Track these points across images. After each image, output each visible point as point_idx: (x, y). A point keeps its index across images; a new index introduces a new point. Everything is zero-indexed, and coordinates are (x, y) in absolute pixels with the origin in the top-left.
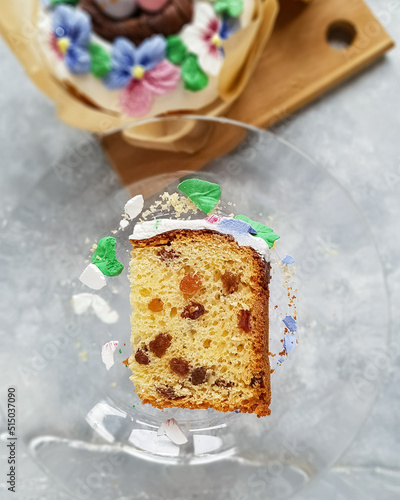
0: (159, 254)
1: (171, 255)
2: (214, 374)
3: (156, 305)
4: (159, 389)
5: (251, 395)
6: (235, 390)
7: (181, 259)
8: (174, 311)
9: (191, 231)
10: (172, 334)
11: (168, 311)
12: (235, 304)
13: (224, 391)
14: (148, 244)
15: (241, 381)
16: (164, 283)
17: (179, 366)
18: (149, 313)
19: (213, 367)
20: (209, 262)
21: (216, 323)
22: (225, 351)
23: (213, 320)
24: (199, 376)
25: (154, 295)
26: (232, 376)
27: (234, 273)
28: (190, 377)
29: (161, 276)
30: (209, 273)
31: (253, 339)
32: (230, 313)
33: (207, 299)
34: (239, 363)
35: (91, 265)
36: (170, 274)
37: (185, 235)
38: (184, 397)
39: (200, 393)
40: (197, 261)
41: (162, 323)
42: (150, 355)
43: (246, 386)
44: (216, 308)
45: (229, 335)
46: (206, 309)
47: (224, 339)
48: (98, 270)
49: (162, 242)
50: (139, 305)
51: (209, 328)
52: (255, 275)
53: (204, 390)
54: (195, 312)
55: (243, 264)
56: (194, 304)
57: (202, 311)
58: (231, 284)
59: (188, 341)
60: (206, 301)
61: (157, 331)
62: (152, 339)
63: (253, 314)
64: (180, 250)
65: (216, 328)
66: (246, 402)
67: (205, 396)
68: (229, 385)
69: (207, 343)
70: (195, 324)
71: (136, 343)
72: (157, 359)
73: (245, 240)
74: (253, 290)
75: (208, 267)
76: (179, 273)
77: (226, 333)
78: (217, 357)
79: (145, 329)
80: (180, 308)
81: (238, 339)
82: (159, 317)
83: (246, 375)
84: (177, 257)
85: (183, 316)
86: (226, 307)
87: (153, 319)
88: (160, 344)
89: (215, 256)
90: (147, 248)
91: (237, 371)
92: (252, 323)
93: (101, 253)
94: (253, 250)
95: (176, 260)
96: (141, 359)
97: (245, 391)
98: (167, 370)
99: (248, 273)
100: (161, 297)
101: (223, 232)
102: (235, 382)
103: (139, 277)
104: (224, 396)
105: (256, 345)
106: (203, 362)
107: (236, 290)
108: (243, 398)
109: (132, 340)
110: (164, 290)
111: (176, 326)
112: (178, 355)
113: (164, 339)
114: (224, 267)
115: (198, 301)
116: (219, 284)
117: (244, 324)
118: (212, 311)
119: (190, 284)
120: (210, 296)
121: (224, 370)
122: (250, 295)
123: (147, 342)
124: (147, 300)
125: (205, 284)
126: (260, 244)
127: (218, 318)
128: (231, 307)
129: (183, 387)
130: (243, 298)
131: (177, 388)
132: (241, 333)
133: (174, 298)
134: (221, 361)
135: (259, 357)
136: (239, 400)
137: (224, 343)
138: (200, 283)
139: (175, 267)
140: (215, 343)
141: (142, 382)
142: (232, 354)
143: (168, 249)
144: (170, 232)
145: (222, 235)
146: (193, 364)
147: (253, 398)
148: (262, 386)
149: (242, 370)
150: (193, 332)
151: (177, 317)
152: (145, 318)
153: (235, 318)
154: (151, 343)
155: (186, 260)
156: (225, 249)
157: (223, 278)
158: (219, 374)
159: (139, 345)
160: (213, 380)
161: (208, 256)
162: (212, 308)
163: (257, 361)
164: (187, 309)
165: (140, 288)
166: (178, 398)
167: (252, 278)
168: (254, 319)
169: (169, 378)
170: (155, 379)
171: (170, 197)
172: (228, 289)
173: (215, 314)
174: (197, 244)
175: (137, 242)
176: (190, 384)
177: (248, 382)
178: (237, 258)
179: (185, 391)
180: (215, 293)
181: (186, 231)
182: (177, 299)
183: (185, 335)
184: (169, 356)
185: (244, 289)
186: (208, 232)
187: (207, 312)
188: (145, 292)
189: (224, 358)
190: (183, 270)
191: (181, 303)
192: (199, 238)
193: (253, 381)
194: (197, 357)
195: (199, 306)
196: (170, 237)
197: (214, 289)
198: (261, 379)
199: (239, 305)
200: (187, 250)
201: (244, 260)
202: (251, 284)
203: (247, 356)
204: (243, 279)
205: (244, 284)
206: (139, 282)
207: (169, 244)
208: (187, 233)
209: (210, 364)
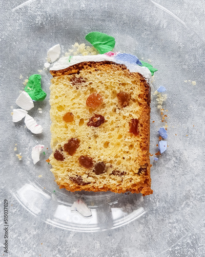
0: (71, 80)
1: (79, 81)
2: (111, 166)
3: (69, 118)
4: (72, 178)
5: (139, 180)
6: (126, 177)
7: (87, 83)
8: (82, 121)
9: (95, 63)
10: (80, 138)
11: (77, 121)
12: (127, 114)
13: (119, 178)
14: (63, 74)
15: (132, 171)
16: (75, 101)
17: (86, 162)
18: (63, 123)
19: (111, 162)
20: (108, 84)
21: (113, 129)
22: (120, 149)
23: (110, 127)
24: (100, 168)
25: (67, 110)
26: (124, 167)
27: (127, 91)
28: (93, 169)
29: (72, 95)
30: (108, 93)
31: (140, 140)
32: (123, 122)
33: (106, 112)
34: (130, 158)
35: (24, 92)
36: (79, 94)
37: (90, 66)
38: (89, 183)
39: (101, 180)
40: (99, 84)
41: (73, 130)
42: (65, 154)
43: (135, 174)
44: (113, 118)
45: (123, 138)
46: (106, 119)
47: (119, 141)
48: (28, 96)
49: (74, 71)
50: (56, 118)
51: (107, 133)
52: (142, 93)
53: (104, 178)
54: (98, 122)
55: (133, 85)
56: (97, 116)
57: (102, 120)
58: (124, 100)
59: (92, 143)
60: (106, 113)
61: (70, 135)
62: (66, 142)
63: (141, 121)
64: (86, 76)
65: (113, 133)
66: (134, 185)
67: (105, 182)
68: (122, 174)
69: (107, 144)
70: (98, 130)
71: (55, 145)
72: (70, 157)
73: (133, 68)
74: (140, 104)
75: (107, 88)
76: (85, 94)
77: (120, 136)
78: (114, 154)
79: (60, 135)
80: (86, 119)
81: (130, 140)
82: (71, 126)
83: (135, 166)
84: (85, 82)
85: (88, 125)
86: (121, 118)
87: (67, 127)
88: (72, 146)
89: (112, 80)
90: (62, 76)
91: (128, 164)
92: (140, 128)
93: (31, 85)
94: (140, 75)
95: (83, 84)
96: (59, 157)
97: (134, 177)
98: (77, 164)
99: (137, 91)
100: (72, 111)
101: (118, 63)
102: (127, 172)
103: (57, 97)
104: (118, 182)
105: (143, 144)
106: (102, 158)
107: (128, 105)
108: (133, 182)
109: (52, 143)
110: (75, 106)
111: (83, 132)
112: (85, 154)
113: (75, 141)
114: (119, 88)
115: (99, 113)
116: (116, 100)
117: (134, 128)
118: (110, 121)
119: (94, 101)
120: (109, 109)
121: (119, 163)
122: (138, 108)
123: (63, 144)
124: (62, 113)
125: (105, 101)
126: (145, 72)
127: (114, 125)
128: (124, 117)
129: (89, 176)
130: (133, 111)
131: (84, 177)
132: (131, 136)
133: (81, 111)
134: (116, 156)
135: (145, 153)
136: (129, 184)
137: (118, 144)
138: (102, 99)
139: (83, 89)
140: (112, 144)
141: (59, 173)
142: (124, 152)
143: (77, 76)
144: (79, 64)
145: (117, 65)
146: (96, 159)
147: (140, 183)
148: (146, 174)
149: (132, 162)
150: (96, 137)
151: (84, 126)
152: (61, 127)
153: (127, 125)
154: (66, 145)
155: (91, 83)
156: (120, 74)
157: (118, 95)
158: (115, 166)
159: (57, 147)
160: (111, 170)
161: (107, 80)
162: (110, 118)
163: (144, 156)
164: (92, 119)
165: (57, 105)
166: (85, 184)
167: (139, 96)
168: (142, 125)
169: (78, 170)
170: (68, 171)
171: (79, 46)
172: (122, 105)
173: (112, 123)
174: (99, 72)
175: (55, 72)
176: (93, 174)
177: (137, 171)
178: (129, 81)
179: (90, 179)
180: (112, 107)
181: (91, 62)
182: (84, 112)
183: (90, 139)
184: (78, 153)
185: (134, 104)
186: (108, 63)
187: (106, 122)
188: (61, 108)
189: (119, 154)
190: (89, 91)
191: (87, 116)
192: (101, 67)
193: (140, 170)
194: (99, 154)
195: (100, 116)
196: (79, 67)
197: (111, 104)
198: (146, 169)
199: (130, 115)
200: (92, 77)
201: (134, 82)
202: (140, 100)
203: (136, 153)
204: (133, 97)
205: (134, 100)
206: (57, 101)
207: (78, 73)
208: (92, 64)
209: (109, 160)
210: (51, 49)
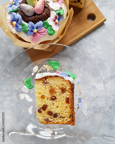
0: (43, 83)
1: (46, 83)
2: (59, 115)
3: (43, 97)
4: (45, 119)
5: (70, 120)
6: (65, 119)
7: (49, 84)
8: (48, 98)
9: (52, 76)
10: (48, 105)
11: (46, 98)
12: (65, 96)
13: (62, 119)
14: (40, 80)
15: (67, 116)
16: (45, 91)
17: (50, 113)
18: (41, 99)
19: (59, 113)
20: (57, 85)
21: (60, 101)
22: (62, 109)
23: (59, 100)
24: (55, 116)
25: (42, 94)
26: (64, 115)
27: (64, 87)
28: (53, 116)
29: (44, 89)
30: (57, 88)
31: (70, 105)
32: (63, 99)
34: (66, 112)
35: (24, 86)
36: (46, 88)
37: (50, 77)
38: (51, 121)
39: (56, 120)
40: (54, 84)
41: (45, 102)
42: (42, 110)
43: (68, 118)
44: (59, 97)
45: (63, 104)
46: (57, 97)
47: (62, 105)
48: (26, 87)
49: (44, 79)
50: (38, 97)
51: (58, 103)
52: (70, 88)
53: (57, 119)
54: (54, 99)
55: (66, 85)
56: (53, 96)
57: (56, 98)
58: (63, 90)
59: (52, 106)
60: (57, 95)
61: (43, 104)
62: (42, 106)
63: (70, 98)
64: (49, 81)
65: (60, 103)
66: (68, 122)
67: (57, 121)
68: (64, 118)
69: (57, 107)
70: (54, 102)
71: (38, 107)
72: (44, 111)
73: (67, 78)
74: (69, 92)
75: (57, 86)
76: (49, 88)
77: (62, 104)
78: (60, 110)
79: (40, 103)
80: (50, 98)
81: (66, 105)
82: (44, 100)
83: (68, 115)
84: (48, 83)
85: (50, 100)
86: (62, 97)
87: (42, 101)
88: (44, 107)
89: (59, 83)
91: (66, 114)
92: (69, 101)
93: (27, 83)
94: (69, 81)
95: (48, 84)
96: (39, 111)
97: (68, 119)
98: (47, 114)
99: (68, 87)
100: (44, 95)
101: (61, 76)
102: (65, 117)
103: (38, 89)
104: (62, 120)
105: (71, 107)
106: (56, 112)
107: (65, 92)
108: (68, 121)
109: (37, 106)
110: (45, 93)
111: (48, 102)
112: (50, 110)
113: (46, 106)
114: (61, 86)
115: (54, 95)
116: (60, 90)
117: (67, 100)
118: (58, 98)
119: (52, 91)
120: (58, 94)
121: (62, 114)
122: (69, 93)
123: (41, 107)
124: (40, 96)
125: (56, 91)
126: (71, 79)
127: (60, 100)
128: (64, 97)
129: (51, 118)
130: (67, 94)
131: (50, 119)
132: (66, 103)
133: (48, 95)
134: (61, 111)
135: (71, 110)
136: (66, 121)
137: (62, 107)
138: (55, 91)
139: (48, 86)
140: (60, 107)
141: (40, 118)
142: (64, 109)
143: (45, 81)
144: (46, 77)
145: (60, 77)
146: (54, 112)
147: (70, 121)
148: (72, 117)
149: (67, 113)
150: (53, 104)
151: (49, 100)
152: (40, 101)
153: (65, 100)
154: (42, 107)
155: (51, 84)
156: (61, 81)
157: (61, 89)
158: (61, 115)
159: (39, 108)
160: (59, 116)
161: (57, 83)
162: (58, 97)
163: (71, 111)
164: (51, 98)
165: (38, 92)
166: (50, 122)
167: (69, 89)
168: (70, 100)
169: (48, 116)
170: (43, 117)
171: (45, 66)
172: (63, 92)
173: (59, 99)
174: (54, 80)
175: (37, 79)
176: (53, 118)
177: (69, 117)
178: (65, 83)
179: (52, 120)
180: (59, 93)
181: (50, 76)
182: (49, 95)
183: (51, 105)
184: (47, 110)
185: (67, 92)
186: (57, 76)
187: (57, 98)
188: (39, 93)
189: (62, 110)
190: (50, 87)
191: (50, 96)
192: (54, 78)
193: (70, 116)
194: (55, 110)
195: (55, 97)
196: (46, 78)
197: (59, 92)
198: (72, 116)
199: (66, 96)
200: (51, 82)
201: (67, 84)
202: (69, 90)
203: (68, 110)
204: (67, 89)
205: (67, 90)
206: (38, 91)
207: (46, 80)
208: (51, 77)
209: (58, 112)
210: (34, 68)
